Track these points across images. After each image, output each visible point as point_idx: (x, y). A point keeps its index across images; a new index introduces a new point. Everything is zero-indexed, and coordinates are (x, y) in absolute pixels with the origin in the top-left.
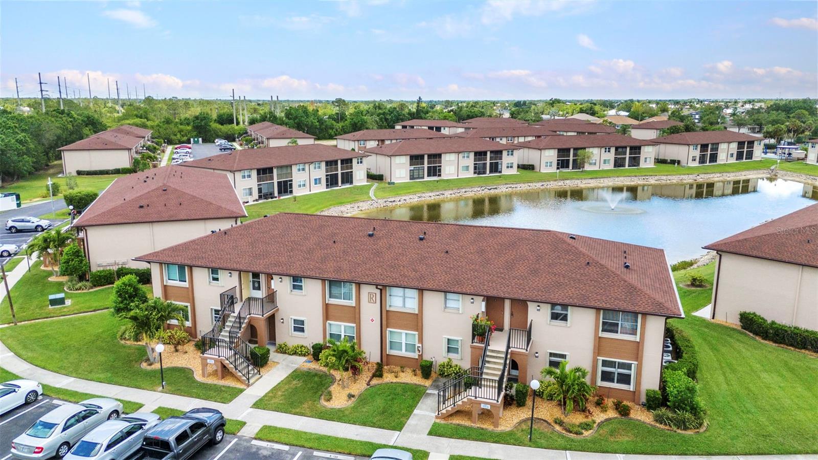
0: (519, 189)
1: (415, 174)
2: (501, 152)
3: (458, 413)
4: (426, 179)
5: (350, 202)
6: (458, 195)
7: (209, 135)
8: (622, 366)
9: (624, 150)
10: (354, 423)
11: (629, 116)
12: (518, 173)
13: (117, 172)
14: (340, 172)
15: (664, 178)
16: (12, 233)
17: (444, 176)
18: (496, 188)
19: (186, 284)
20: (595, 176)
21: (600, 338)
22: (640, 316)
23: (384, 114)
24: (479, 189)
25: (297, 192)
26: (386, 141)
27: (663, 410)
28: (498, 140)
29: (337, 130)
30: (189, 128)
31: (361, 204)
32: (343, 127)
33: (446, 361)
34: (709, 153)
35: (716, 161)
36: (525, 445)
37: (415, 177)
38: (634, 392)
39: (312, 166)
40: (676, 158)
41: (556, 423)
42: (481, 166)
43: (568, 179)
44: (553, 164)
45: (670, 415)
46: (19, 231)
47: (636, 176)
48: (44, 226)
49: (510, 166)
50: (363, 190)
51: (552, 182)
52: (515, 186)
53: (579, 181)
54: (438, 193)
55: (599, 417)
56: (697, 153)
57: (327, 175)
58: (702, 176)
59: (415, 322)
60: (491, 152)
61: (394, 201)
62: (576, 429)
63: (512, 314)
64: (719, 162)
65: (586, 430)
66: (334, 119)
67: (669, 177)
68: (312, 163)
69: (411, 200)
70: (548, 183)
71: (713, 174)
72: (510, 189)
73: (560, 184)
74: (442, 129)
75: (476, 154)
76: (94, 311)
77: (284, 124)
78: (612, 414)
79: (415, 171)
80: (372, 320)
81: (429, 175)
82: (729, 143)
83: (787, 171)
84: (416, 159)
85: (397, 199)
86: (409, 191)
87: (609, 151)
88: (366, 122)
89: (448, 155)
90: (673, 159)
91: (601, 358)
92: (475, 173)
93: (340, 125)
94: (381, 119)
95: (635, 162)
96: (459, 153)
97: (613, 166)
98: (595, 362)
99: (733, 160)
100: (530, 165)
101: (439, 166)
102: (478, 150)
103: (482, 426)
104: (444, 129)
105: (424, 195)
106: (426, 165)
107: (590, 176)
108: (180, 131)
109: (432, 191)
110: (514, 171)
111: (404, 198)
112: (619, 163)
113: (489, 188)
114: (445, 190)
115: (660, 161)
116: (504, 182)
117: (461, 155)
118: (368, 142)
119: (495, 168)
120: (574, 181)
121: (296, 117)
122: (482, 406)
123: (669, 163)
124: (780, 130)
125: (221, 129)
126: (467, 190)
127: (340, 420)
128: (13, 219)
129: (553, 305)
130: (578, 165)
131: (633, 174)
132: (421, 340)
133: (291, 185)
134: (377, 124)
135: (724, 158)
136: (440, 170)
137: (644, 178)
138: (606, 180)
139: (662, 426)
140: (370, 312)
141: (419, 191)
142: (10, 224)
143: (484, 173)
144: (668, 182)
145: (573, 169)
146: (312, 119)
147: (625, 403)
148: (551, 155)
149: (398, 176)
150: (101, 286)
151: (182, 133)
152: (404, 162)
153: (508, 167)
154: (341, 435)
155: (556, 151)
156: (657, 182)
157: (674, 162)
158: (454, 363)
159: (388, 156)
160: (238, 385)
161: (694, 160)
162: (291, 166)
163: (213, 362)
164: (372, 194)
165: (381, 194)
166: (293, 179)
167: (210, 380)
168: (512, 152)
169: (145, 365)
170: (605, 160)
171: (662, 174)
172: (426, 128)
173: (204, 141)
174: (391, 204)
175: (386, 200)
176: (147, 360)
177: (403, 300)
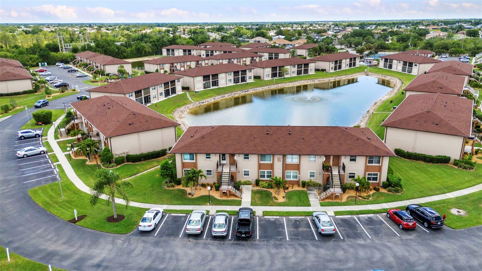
2: (246, 71)
3: (328, 198)
4: (212, 88)
5: (183, 105)
6: (232, 96)
7: (50, 60)
8: (374, 175)
9: (301, 66)
10: (293, 206)
11: (285, 39)
12: (254, 81)
13: (25, 93)
14: (170, 88)
15: (321, 79)
17: (220, 86)
18: (248, 91)
19: (194, 161)
20: (290, 81)
21: (367, 166)
22: (381, 157)
23: (154, 41)
24: (240, 92)
25: (154, 101)
26: (174, 64)
27: (390, 188)
28: (233, 60)
29: (128, 53)
30: (36, 56)
31: (188, 106)
32: (131, 51)
33: (309, 180)
34: (338, 65)
35: (341, 69)
36: (354, 205)
37: (206, 87)
38: (378, 183)
39: (158, 86)
41: (359, 197)
42: (237, 78)
43: (279, 83)
45: (394, 189)
46: (25, 138)
48: (39, 134)
49: (250, 78)
50: (183, 97)
52: (257, 89)
53: (284, 84)
54: (222, 96)
55: (371, 193)
56: (333, 65)
57: (165, 90)
58: (338, 77)
59: (297, 167)
60: (241, 71)
61: (203, 102)
62: (367, 198)
63: (333, 161)
64: (343, 69)
65: (369, 197)
66: (125, 46)
69: (211, 101)
70: (271, 86)
72: (254, 91)
73: (276, 86)
74: (192, 51)
75: (234, 72)
78: (374, 191)
79: (206, 84)
80: (279, 168)
81: (213, 86)
82: (346, 59)
83: (372, 72)
84: (206, 78)
85: (204, 101)
86: (208, 96)
87: (295, 67)
88: (144, 48)
89: (221, 74)
91: (367, 173)
92: (234, 83)
93: (129, 50)
94: (152, 45)
95: (306, 71)
96: (226, 73)
97: (297, 74)
98: (365, 174)
99: (348, 68)
100: (258, 76)
101: (217, 81)
102: (235, 70)
103: (336, 201)
104: (193, 51)
105: (215, 98)
106: (211, 81)
107: (289, 81)
108: (31, 59)
109: (219, 95)
110: (252, 81)
111: (207, 100)
112: (299, 73)
113: (245, 91)
114: (225, 94)
115: (317, 70)
116: (251, 87)
117: (227, 74)
118: (165, 65)
119: (243, 79)
120: (282, 84)
121: (103, 47)
122: (337, 194)
123: (321, 71)
125: (57, 56)
126: (235, 93)
128: (21, 132)
129: (351, 156)
130: (281, 75)
131: (307, 79)
132: (299, 174)
133: (150, 98)
134: (151, 48)
135: (344, 67)
136: (218, 83)
137: (313, 80)
138: (296, 83)
139: (391, 193)
140: (278, 165)
141: (213, 96)
143: (239, 82)
144: (324, 82)
145: (279, 77)
147: (377, 187)
148: (269, 71)
149: (198, 87)
151: (33, 60)
152: (201, 80)
155: (271, 68)
156: (319, 82)
157: (323, 70)
158: (312, 181)
159: (192, 77)
160: (237, 199)
161: (332, 69)
162: (149, 88)
163: (225, 191)
164: (190, 99)
165: (195, 99)
166: (150, 94)
167: (225, 198)
168: (251, 70)
169: (190, 196)
170: (293, 72)
171: (320, 77)
172: (181, 51)
173: (48, 64)
174: (202, 104)
175: (199, 102)
176: (190, 194)
177: (292, 160)
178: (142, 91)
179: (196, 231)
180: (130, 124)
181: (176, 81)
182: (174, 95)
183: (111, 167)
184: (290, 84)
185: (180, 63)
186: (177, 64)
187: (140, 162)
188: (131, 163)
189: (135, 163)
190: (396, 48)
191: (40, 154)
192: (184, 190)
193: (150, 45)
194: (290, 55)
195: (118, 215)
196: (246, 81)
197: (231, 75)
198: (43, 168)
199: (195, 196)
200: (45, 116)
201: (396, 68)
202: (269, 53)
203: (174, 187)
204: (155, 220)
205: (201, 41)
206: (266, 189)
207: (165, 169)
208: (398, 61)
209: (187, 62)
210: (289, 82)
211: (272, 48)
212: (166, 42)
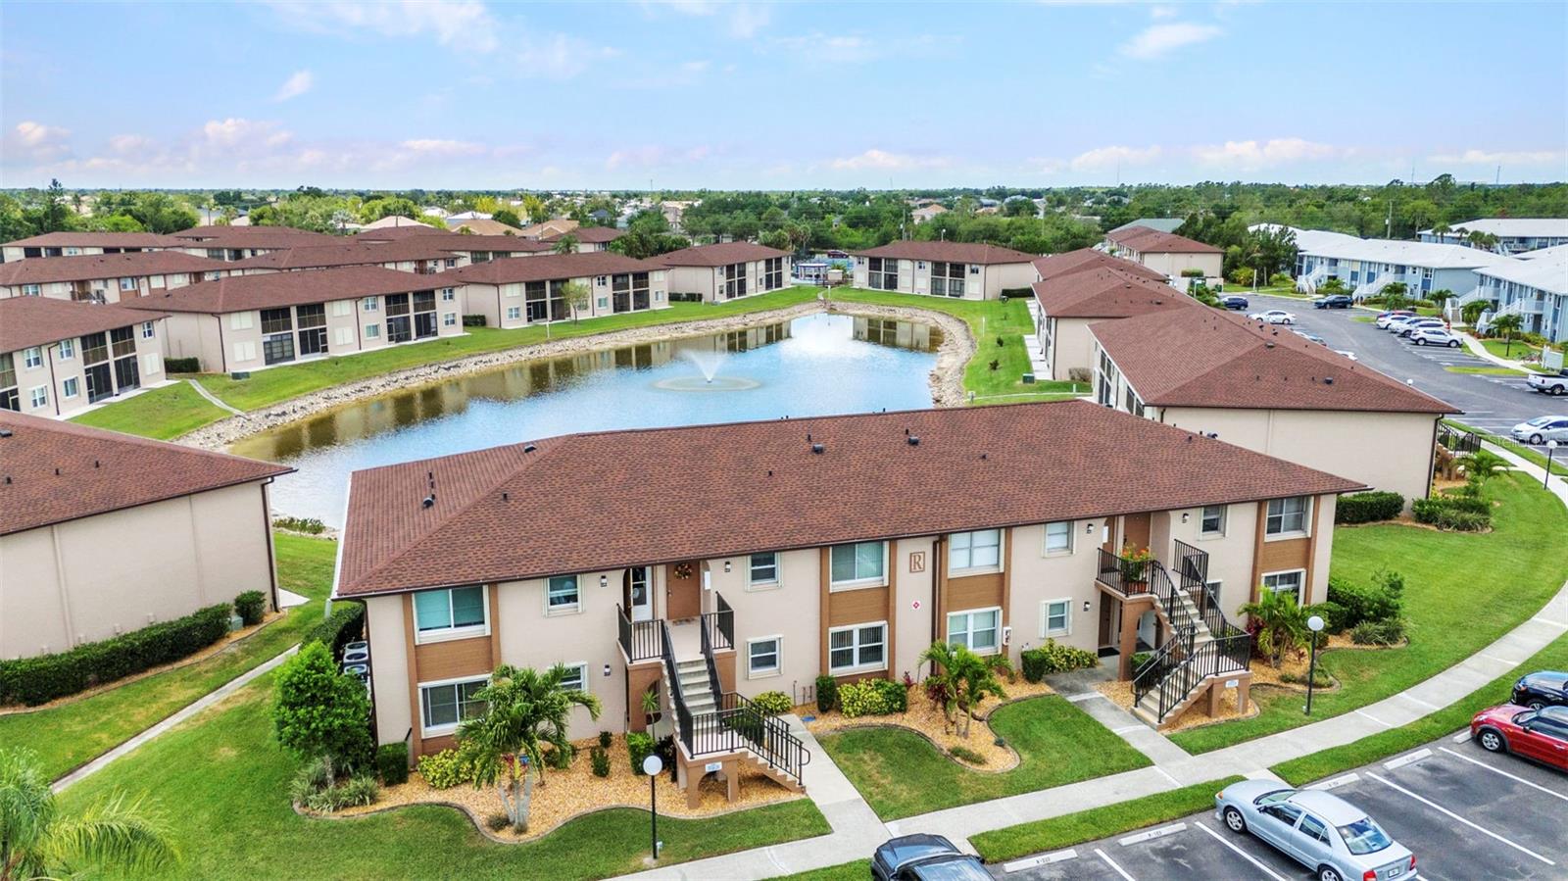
0: (495, 363)
1: (275, 350)
2: (431, 293)
4: (301, 359)
5: (196, 427)
6: (397, 385)
8: (1287, 579)
9: (625, 279)
11: (495, 220)
12: (473, 334)
14: (111, 360)
15: (704, 324)
17: (335, 351)
18: (456, 367)
19: (485, 629)
20: (602, 330)
21: (1262, 545)
22: (1311, 500)
24: (428, 370)
26: (92, 283)
31: (220, 428)
33: (1046, 645)
34: (736, 278)
35: (745, 292)
37: (275, 356)
39: (55, 351)
40: (695, 291)
41: (1288, 681)
42: (401, 323)
43: (563, 339)
44: (508, 313)
45: (1380, 628)
47: (663, 325)
49: (451, 321)
51: (544, 346)
52: (490, 357)
54: (358, 387)
56: (722, 280)
57: (87, 371)
59: (997, 588)
60: (415, 294)
61: (284, 413)
67: (710, 323)
68: (55, 343)
71: (763, 314)
72: (483, 365)
73: (558, 348)
75: (389, 299)
79: (274, 345)
80: (916, 605)
81: (304, 351)
82: (757, 261)
84: (274, 317)
85: (288, 407)
86: (297, 388)
87: (604, 284)
89: (336, 305)
90: (690, 292)
91: (1263, 576)
92: (391, 339)
95: (642, 300)
96: (357, 298)
97: (612, 310)
98: (1254, 583)
99: (763, 291)
100: (475, 317)
101: (321, 330)
102: (392, 291)
105: (332, 393)
106: (295, 330)
107: (594, 331)
109: (345, 384)
110: (457, 331)
111: (299, 404)
112: (620, 305)
113: (446, 367)
114: (368, 378)
115: (674, 297)
116: (462, 352)
117: (361, 305)
119: (425, 327)
120: (574, 340)
123: (684, 300)
124: (784, 240)
126: (408, 374)
129: (1208, 509)
130: (560, 310)
131: (657, 322)
132: (1005, 620)
133: (16, 401)
135: (754, 286)
136: (324, 339)
137: (674, 326)
138: (624, 335)
140: (913, 591)
141: (318, 387)
143: (408, 337)
145: (553, 319)
148: (514, 295)
149: (239, 357)
152: (251, 326)
153: (447, 323)
155: (524, 286)
156: (697, 332)
157: (694, 298)
158: (1057, 644)
159: (213, 314)
160: (784, 797)
161: (721, 292)
162: (10, 355)
163: (718, 766)
164: (217, 402)
165: (241, 400)
166: (19, 386)
167: (714, 809)
168: (450, 291)
169: (506, 836)
170: (600, 300)
171: (694, 318)
174: (280, 420)
175: (265, 413)
176: (500, 823)
177: (974, 555)
181: (138, 332)
182: (131, 393)
184: (604, 338)
185: (118, 279)
187: (78, 697)
188: (21, 710)
189: (48, 706)
190: (856, 244)
192: (445, 804)
196: (435, 334)
197: (374, 306)
199: (538, 830)
201: (910, 285)
202: (472, 252)
203: (374, 800)
205: (175, 222)
206: (879, 721)
207: (313, 701)
208: (917, 264)
210: (600, 334)
212: (20, 223)
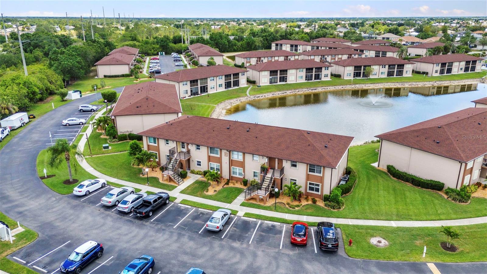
0: (328, 89)
2: (321, 68)
3: (252, 199)
4: (279, 83)
5: (236, 98)
6: (294, 93)
7: (168, 50)
8: (316, 185)
9: (394, 66)
10: (215, 200)
11: (417, 36)
12: (331, 80)
13: (123, 76)
14: (232, 80)
15: (415, 83)
16: (81, 112)
17: (289, 82)
18: (316, 89)
19: (156, 145)
20: (373, 82)
21: (308, 174)
22: (322, 167)
24: (306, 90)
27: (328, 202)
28: (326, 57)
29: (238, 47)
30: (158, 46)
31: (241, 98)
32: (241, 44)
33: (253, 180)
34: (446, 68)
35: (451, 73)
36: (273, 211)
37: (272, 82)
38: (320, 195)
39: (218, 78)
40: (426, 71)
41: (287, 204)
42: (310, 76)
43: (357, 84)
44: (351, 74)
45: (330, 204)
46: (84, 111)
47: (398, 82)
48: (94, 109)
49: (326, 76)
50: (244, 90)
51: (348, 86)
53: (364, 85)
54: (283, 92)
55: (305, 203)
56: (439, 68)
57: (225, 82)
58: (438, 82)
59: (242, 164)
60: (316, 68)
61: (259, 97)
62: (293, 207)
63: (278, 164)
64: (453, 73)
65: (297, 207)
66: (237, 40)
67: (417, 83)
68: (218, 76)
69: (268, 96)
70: (346, 86)
71: (445, 82)
72: (324, 90)
73: (352, 87)
74: (298, 46)
75: (307, 69)
76: (120, 152)
77: (208, 44)
78: (310, 202)
79: (273, 79)
80: (226, 163)
82: (460, 62)
84: (273, 73)
85: (261, 95)
86: (268, 91)
87: (385, 67)
88: (255, 42)
89: (291, 70)
90: (424, 71)
91: (309, 182)
92: (306, 80)
93: (239, 44)
94: (264, 40)
95: (400, 73)
97: (387, 76)
98: (307, 183)
99: (462, 72)
100: (338, 75)
101: (286, 76)
102: (308, 67)
103: (260, 204)
104: (300, 46)
105: (275, 93)
106: (279, 76)
107: (371, 82)
108: (153, 48)
109: (280, 91)
110: (329, 79)
111: (264, 95)
112: (390, 74)
113: (312, 89)
114: (288, 90)
115: (415, 72)
116: (321, 85)
117: (298, 70)
118: (251, 59)
119: (317, 77)
120: (361, 85)
121: (215, 40)
122: (260, 197)
123: (421, 74)
125: (174, 47)
126: (299, 90)
127: (210, 199)
128: (82, 106)
129: (292, 161)
130: (366, 75)
131: (397, 81)
132: (244, 172)
133: (207, 88)
134: (262, 42)
135: (457, 71)
136: (286, 79)
137: (403, 83)
138: (379, 84)
139: (326, 208)
140: (225, 160)
141: (273, 91)
142: (80, 108)
143: (311, 80)
144: (416, 86)
145: (363, 77)
146: (224, 40)
147: (315, 199)
148: (350, 70)
149: (263, 81)
150: (122, 141)
151: (154, 49)
152: (267, 74)
153: (325, 76)
154: (209, 204)
155: (354, 67)
156: (409, 86)
157: (424, 73)
158: (256, 181)
159: (258, 71)
160: (175, 185)
161: (437, 72)
162: (207, 78)
163: (166, 176)
164: (248, 92)
165: (253, 92)
166: (208, 85)
167: (166, 182)
168: (328, 68)
169: (141, 175)
170: (382, 73)
171: (414, 81)
172: (289, 46)
173: (166, 54)
174: (257, 98)
175: (254, 96)
176: (143, 174)
177: (237, 156)
178: (199, 81)
179: (107, 203)
180: (138, 107)
181: (240, 74)
183: (113, 142)
184: (372, 85)
186: (264, 59)
191: (79, 124)
193: (262, 39)
194: (397, 55)
195: (73, 180)
196: (321, 79)
197: (302, 71)
198: (68, 135)
199: (145, 176)
200: (109, 95)
202: (376, 51)
204: (87, 188)
209: (274, 57)
211: (391, 45)
212: (278, 37)
